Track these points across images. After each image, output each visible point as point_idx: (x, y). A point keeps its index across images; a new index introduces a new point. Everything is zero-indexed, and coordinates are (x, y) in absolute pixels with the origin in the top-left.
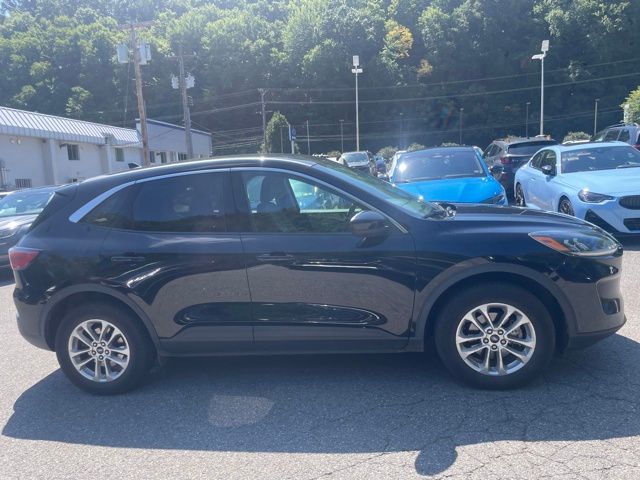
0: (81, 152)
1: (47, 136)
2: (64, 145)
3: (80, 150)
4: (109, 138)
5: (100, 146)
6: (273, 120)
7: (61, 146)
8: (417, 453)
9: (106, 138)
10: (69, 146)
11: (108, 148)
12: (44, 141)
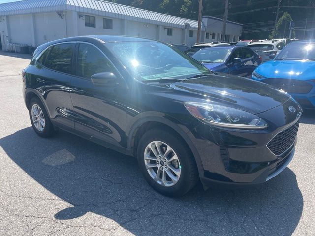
0: (173, 32)
1: (159, 24)
2: (166, 28)
3: (173, 31)
4: (187, 25)
5: (183, 29)
6: (283, 17)
7: (165, 29)
8: (72, 206)
9: (186, 26)
10: (168, 29)
11: (186, 30)
12: (158, 26)
